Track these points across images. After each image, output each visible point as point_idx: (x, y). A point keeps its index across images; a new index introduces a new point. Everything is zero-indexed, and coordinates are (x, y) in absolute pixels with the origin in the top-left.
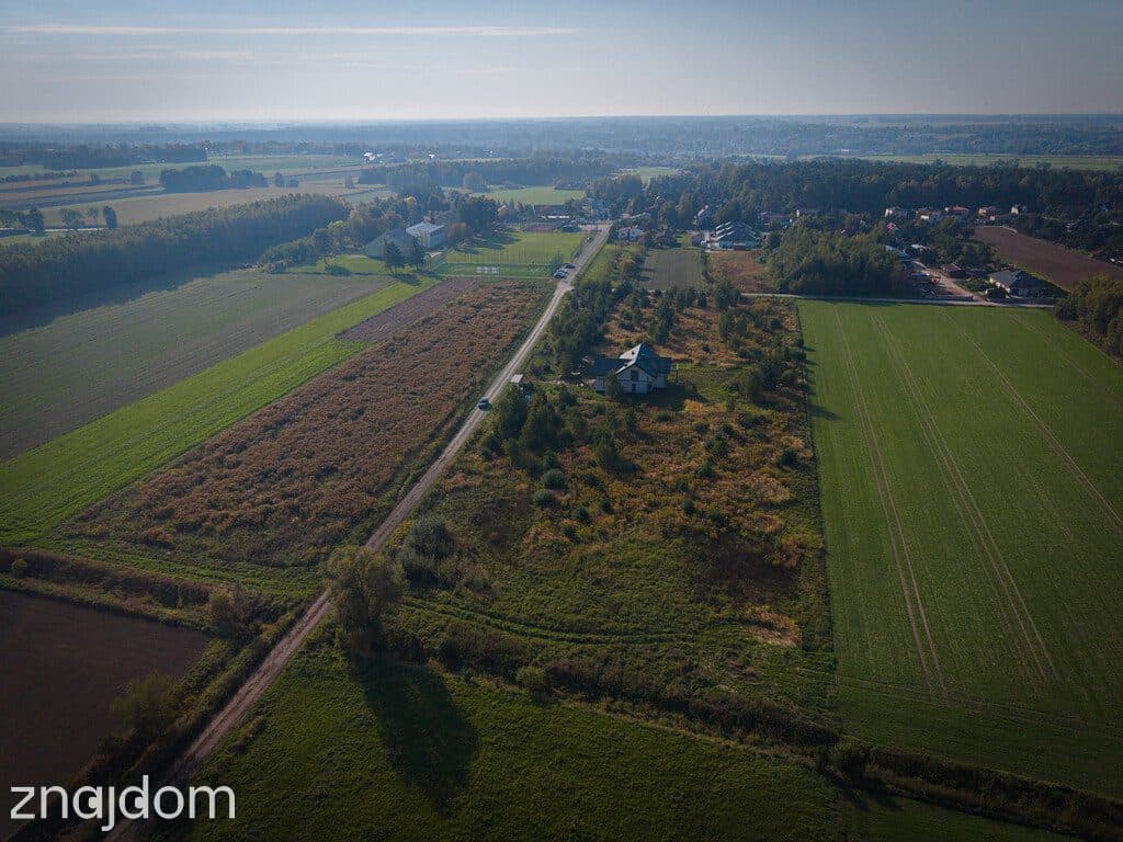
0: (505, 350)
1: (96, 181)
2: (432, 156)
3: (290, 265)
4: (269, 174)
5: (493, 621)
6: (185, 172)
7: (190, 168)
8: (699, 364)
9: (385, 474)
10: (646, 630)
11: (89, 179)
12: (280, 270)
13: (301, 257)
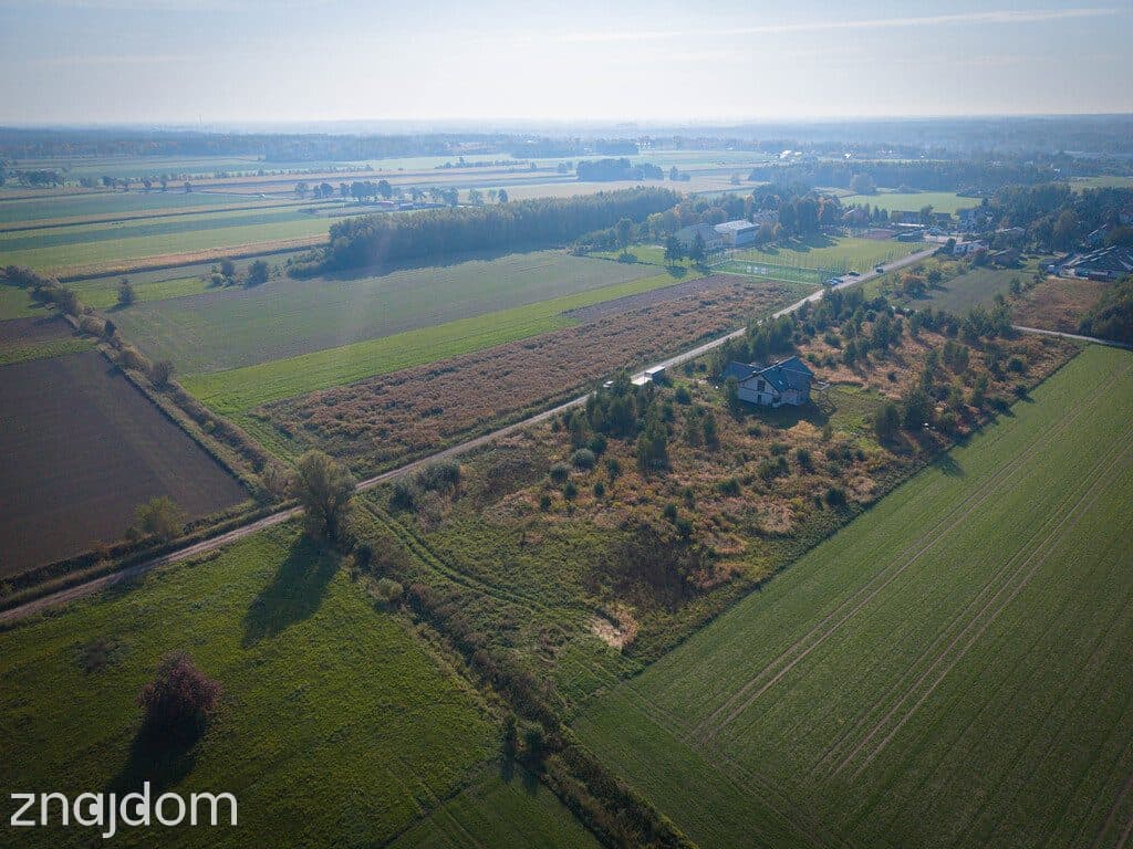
0: (686, 344)
1: (534, 168)
2: (848, 155)
3: (595, 250)
4: (666, 168)
5: (417, 546)
6: (597, 163)
7: (605, 160)
8: (868, 391)
9: (468, 423)
10: (512, 590)
11: (528, 167)
12: (580, 253)
13: (607, 244)
